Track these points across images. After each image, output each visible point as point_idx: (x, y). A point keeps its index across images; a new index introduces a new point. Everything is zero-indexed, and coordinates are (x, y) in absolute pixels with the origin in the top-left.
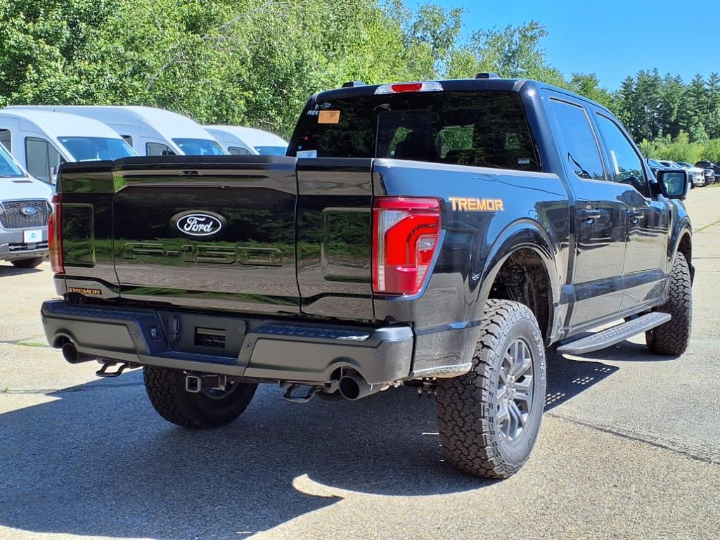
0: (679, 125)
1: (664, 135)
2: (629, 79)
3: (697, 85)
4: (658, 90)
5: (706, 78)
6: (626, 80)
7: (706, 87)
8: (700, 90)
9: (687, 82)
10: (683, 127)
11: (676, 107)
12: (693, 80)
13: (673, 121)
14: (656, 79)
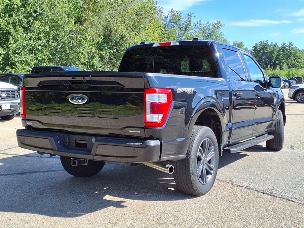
0: (276, 63)
1: (270, 67)
2: (256, 44)
3: (284, 47)
4: (268, 49)
5: (287, 44)
6: (255, 45)
7: (287, 48)
8: (284, 49)
9: (280, 45)
10: (278, 64)
11: (275, 56)
12: (282, 45)
13: (274, 61)
14: (267, 45)
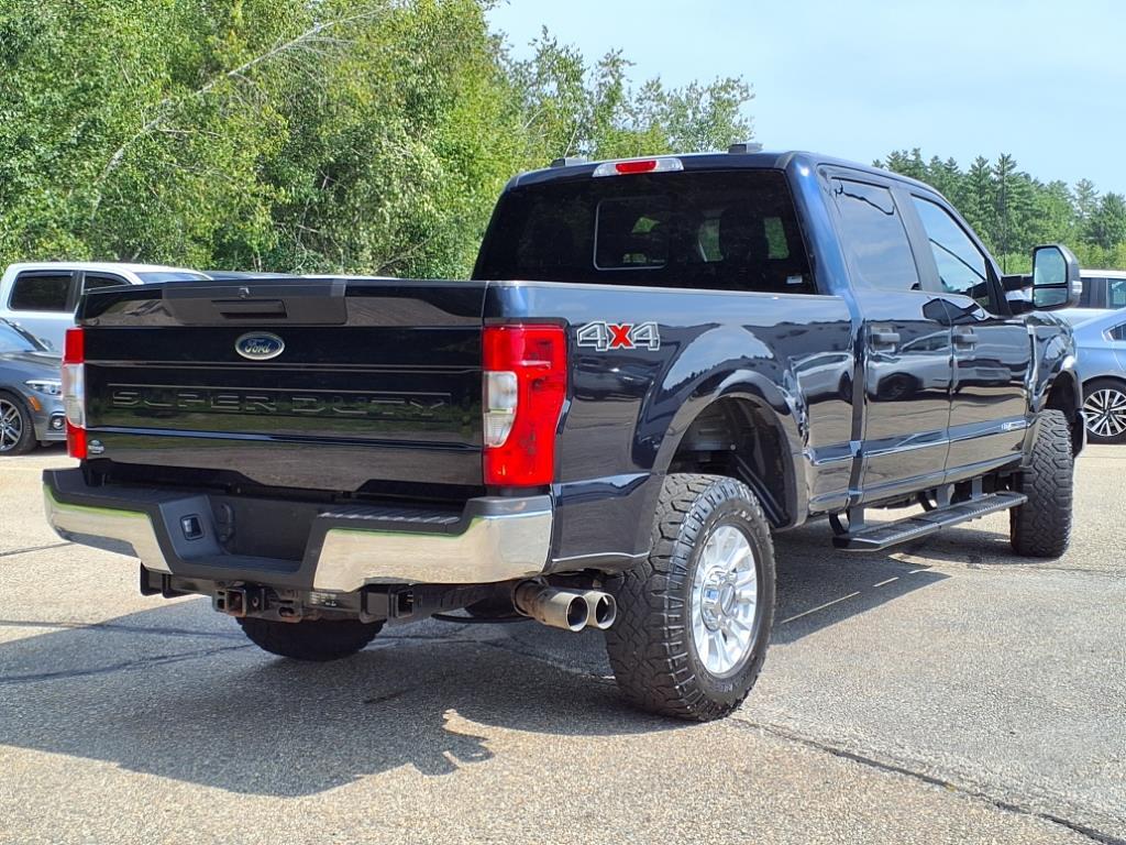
3: (980, 172)
5: (993, 163)
7: (993, 175)
8: (983, 182)
12: (973, 166)
14: (918, 164)
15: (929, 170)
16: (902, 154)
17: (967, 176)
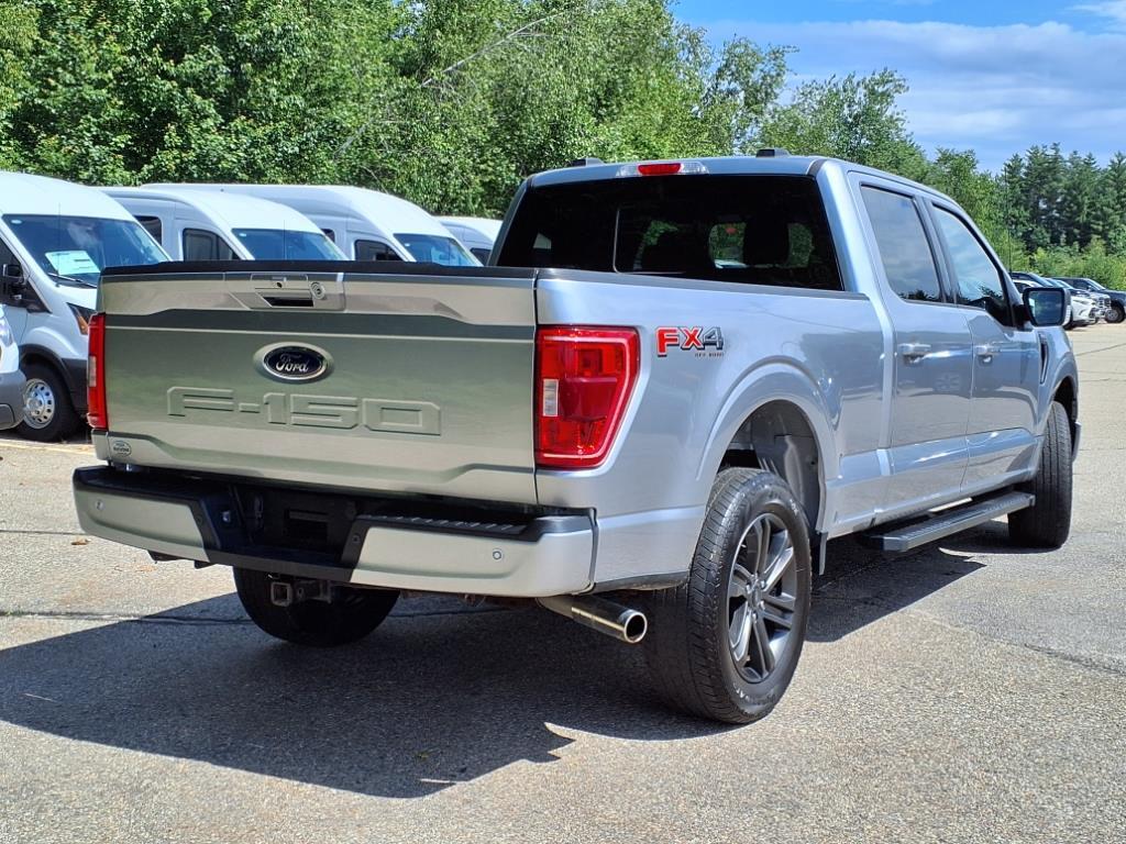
0: (1091, 228)
1: (1069, 243)
2: (1016, 159)
3: (1119, 169)
4: (1059, 175)
6: (1012, 161)
8: (1121, 178)
9: (1103, 163)
10: (1096, 232)
11: (1087, 201)
12: (1112, 161)
13: (1082, 222)
14: (1056, 159)
15: (1069, 164)
16: (1041, 148)
17: (1105, 171)
